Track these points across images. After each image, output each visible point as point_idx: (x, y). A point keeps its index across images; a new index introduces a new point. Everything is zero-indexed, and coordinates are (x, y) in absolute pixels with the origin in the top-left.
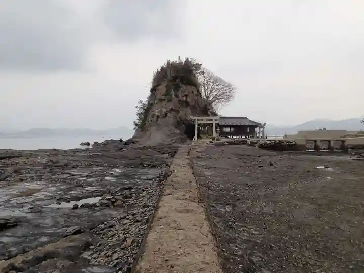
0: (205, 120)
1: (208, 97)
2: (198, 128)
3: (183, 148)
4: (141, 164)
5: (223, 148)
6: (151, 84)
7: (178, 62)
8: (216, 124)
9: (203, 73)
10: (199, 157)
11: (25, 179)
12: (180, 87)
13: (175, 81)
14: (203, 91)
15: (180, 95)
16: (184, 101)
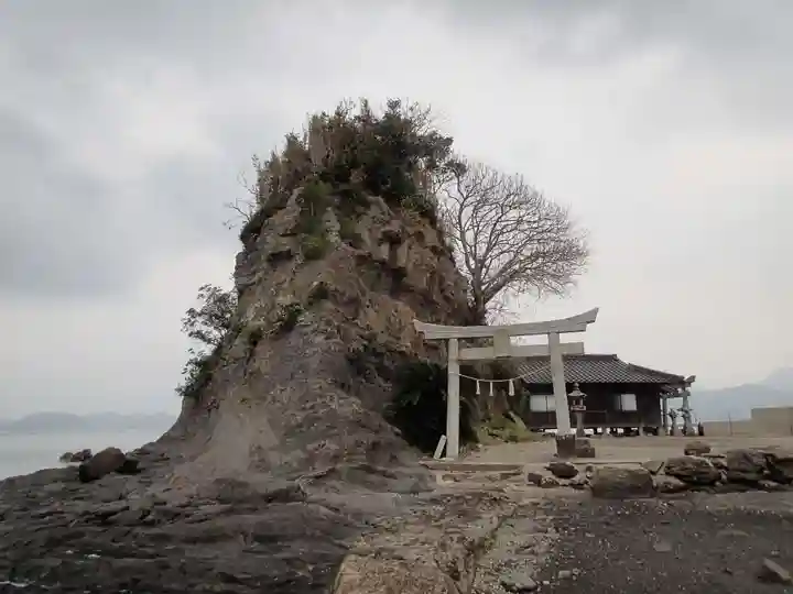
12: (366, 204)
13: (342, 179)
15: (366, 236)
16: (383, 263)
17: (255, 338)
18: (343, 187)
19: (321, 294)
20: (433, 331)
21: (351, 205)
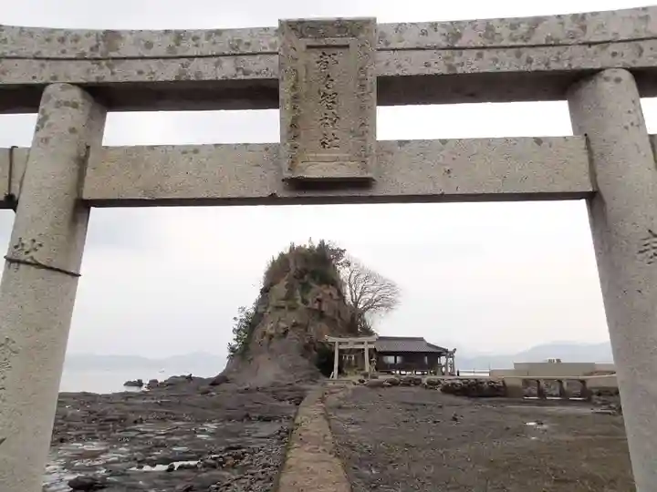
0: (351, 342)
1: (356, 303)
2: (340, 357)
3: (314, 391)
4: (247, 416)
5: (382, 391)
6: (262, 281)
7: (308, 247)
8: (370, 350)
9: (349, 264)
10: (340, 407)
11: (69, 438)
12: (311, 287)
13: (302, 277)
14: (348, 291)
15: (310, 300)
16: (316, 310)
17: (271, 337)
18: (301, 281)
19: (295, 325)
20: (331, 339)
21: (305, 288)
